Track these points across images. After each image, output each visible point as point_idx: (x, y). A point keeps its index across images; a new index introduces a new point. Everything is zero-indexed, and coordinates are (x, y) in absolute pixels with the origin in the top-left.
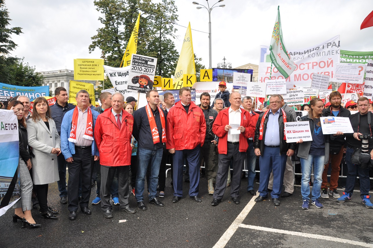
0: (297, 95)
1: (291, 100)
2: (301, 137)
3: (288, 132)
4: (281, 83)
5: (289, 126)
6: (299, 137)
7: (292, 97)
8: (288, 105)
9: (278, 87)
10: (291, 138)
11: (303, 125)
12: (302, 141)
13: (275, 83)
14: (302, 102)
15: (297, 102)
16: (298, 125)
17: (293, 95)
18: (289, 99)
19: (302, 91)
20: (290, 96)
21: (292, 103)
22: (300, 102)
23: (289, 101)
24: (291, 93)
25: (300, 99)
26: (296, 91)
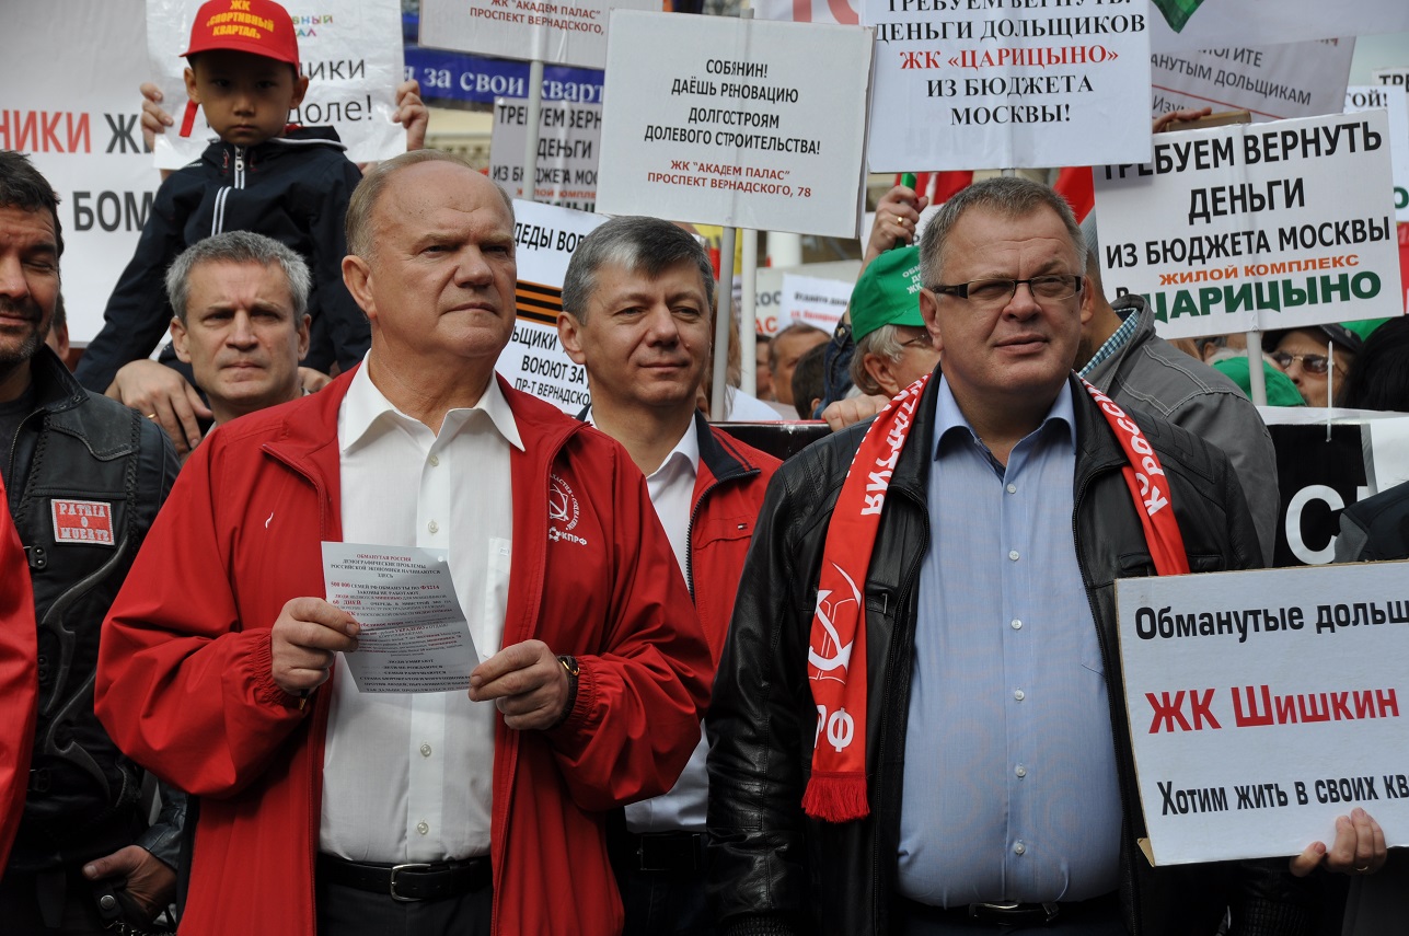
0: (1295, 192)
1: (1215, 263)
2: (1361, 788)
3: (1166, 712)
5: (1186, 625)
6: (1334, 791)
7: (1220, 226)
8: (1166, 330)
9: (1034, 72)
10: (1213, 799)
11: (1378, 617)
12: (1375, 839)
13: (996, 12)
14: (1366, 285)
15: (1300, 282)
16: (1311, 618)
17: (1237, 192)
18: (1178, 254)
19: (1367, 135)
20: (1199, 209)
21: (1231, 307)
22: (1335, 288)
23: (1176, 282)
24: (1216, 165)
25: (1342, 250)
26: (1279, 135)
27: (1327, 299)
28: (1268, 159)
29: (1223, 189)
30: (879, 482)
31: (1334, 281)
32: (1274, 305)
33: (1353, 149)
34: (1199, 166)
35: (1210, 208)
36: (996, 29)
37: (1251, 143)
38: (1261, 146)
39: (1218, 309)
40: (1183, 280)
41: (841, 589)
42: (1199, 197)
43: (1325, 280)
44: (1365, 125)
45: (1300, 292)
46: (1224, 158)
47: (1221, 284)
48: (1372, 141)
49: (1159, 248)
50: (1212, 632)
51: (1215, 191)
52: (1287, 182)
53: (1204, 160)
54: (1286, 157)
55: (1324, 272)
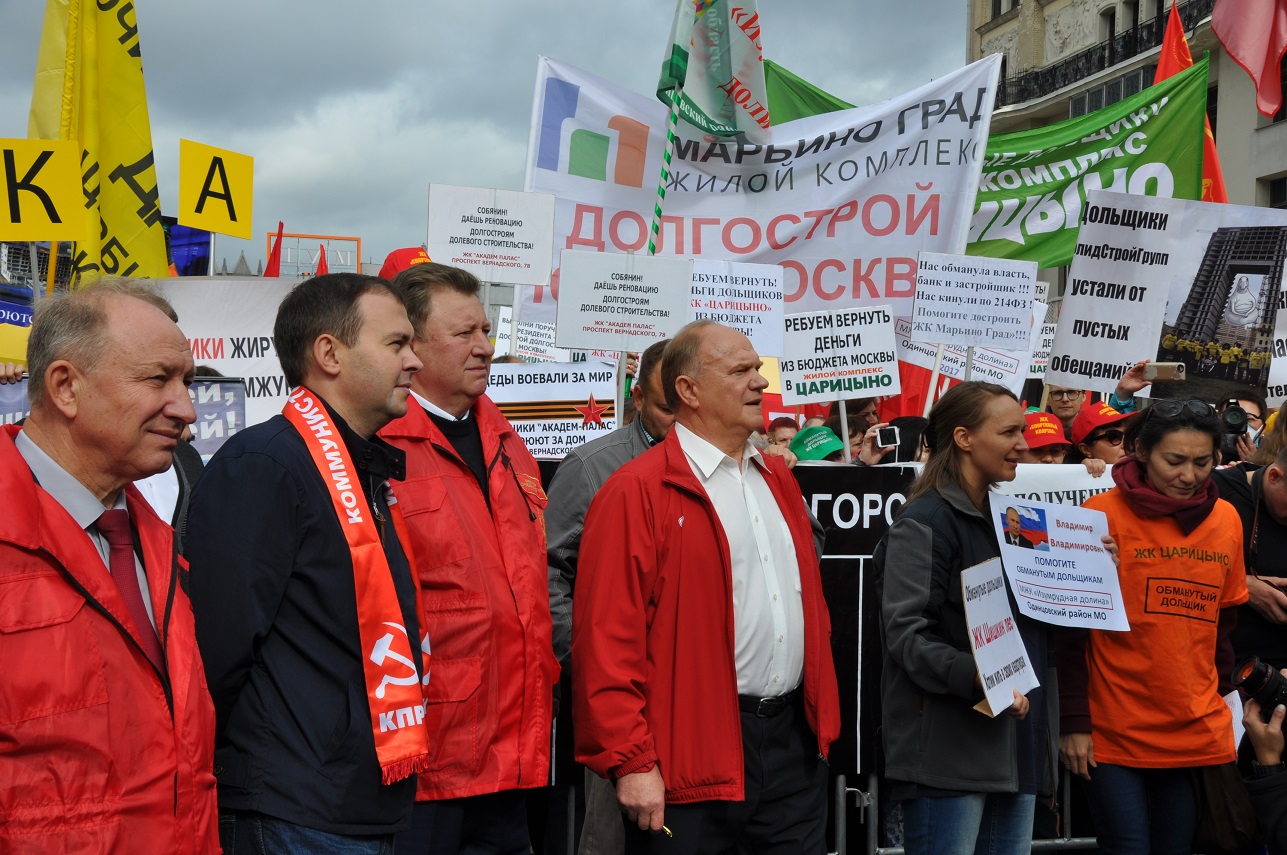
0: (857, 340)
1: (827, 370)
4: (760, 288)
7: (828, 354)
9: (739, 313)
13: (725, 286)
14: (886, 380)
15: (860, 379)
17: (835, 339)
18: (811, 366)
19: (884, 316)
20: (819, 346)
21: (833, 390)
22: (874, 381)
23: (810, 378)
24: (825, 327)
25: (876, 365)
26: (850, 315)
27: (871, 386)
28: (846, 325)
29: (828, 338)
31: (874, 378)
32: (850, 389)
33: (880, 321)
34: (818, 327)
35: (823, 346)
36: (724, 292)
37: (839, 318)
38: (843, 319)
39: (827, 390)
40: (813, 377)
42: (818, 341)
43: (870, 378)
45: (860, 383)
46: (828, 325)
47: (828, 379)
48: (886, 319)
49: (803, 363)
51: (825, 338)
52: (854, 335)
53: (820, 325)
54: (853, 324)
55: (870, 375)
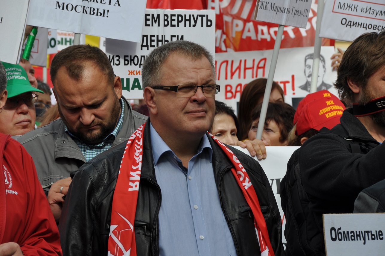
5: (346, 236)
18: (136, 62)
19: (208, 20)
20: (145, 44)
23: (134, 74)
24: (152, 26)
26: (176, 16)
28: (172, 25)
29: (154, 36)
30: (136, 176)
33: (202, 26)
34: (146, 25)
35: (149, 44)
37: (166, 18)
38: (169, 20)
40: (137, 74)
41: (122, 225)
42: (145, 38)
44: (207, 16)
46: (155, 23)
48: (209, 23)
49: (129, 59)
50: (354, 239)
51: (151, 36)
52: (178, 36)
53: (148, 22)
54: (178, 26)
